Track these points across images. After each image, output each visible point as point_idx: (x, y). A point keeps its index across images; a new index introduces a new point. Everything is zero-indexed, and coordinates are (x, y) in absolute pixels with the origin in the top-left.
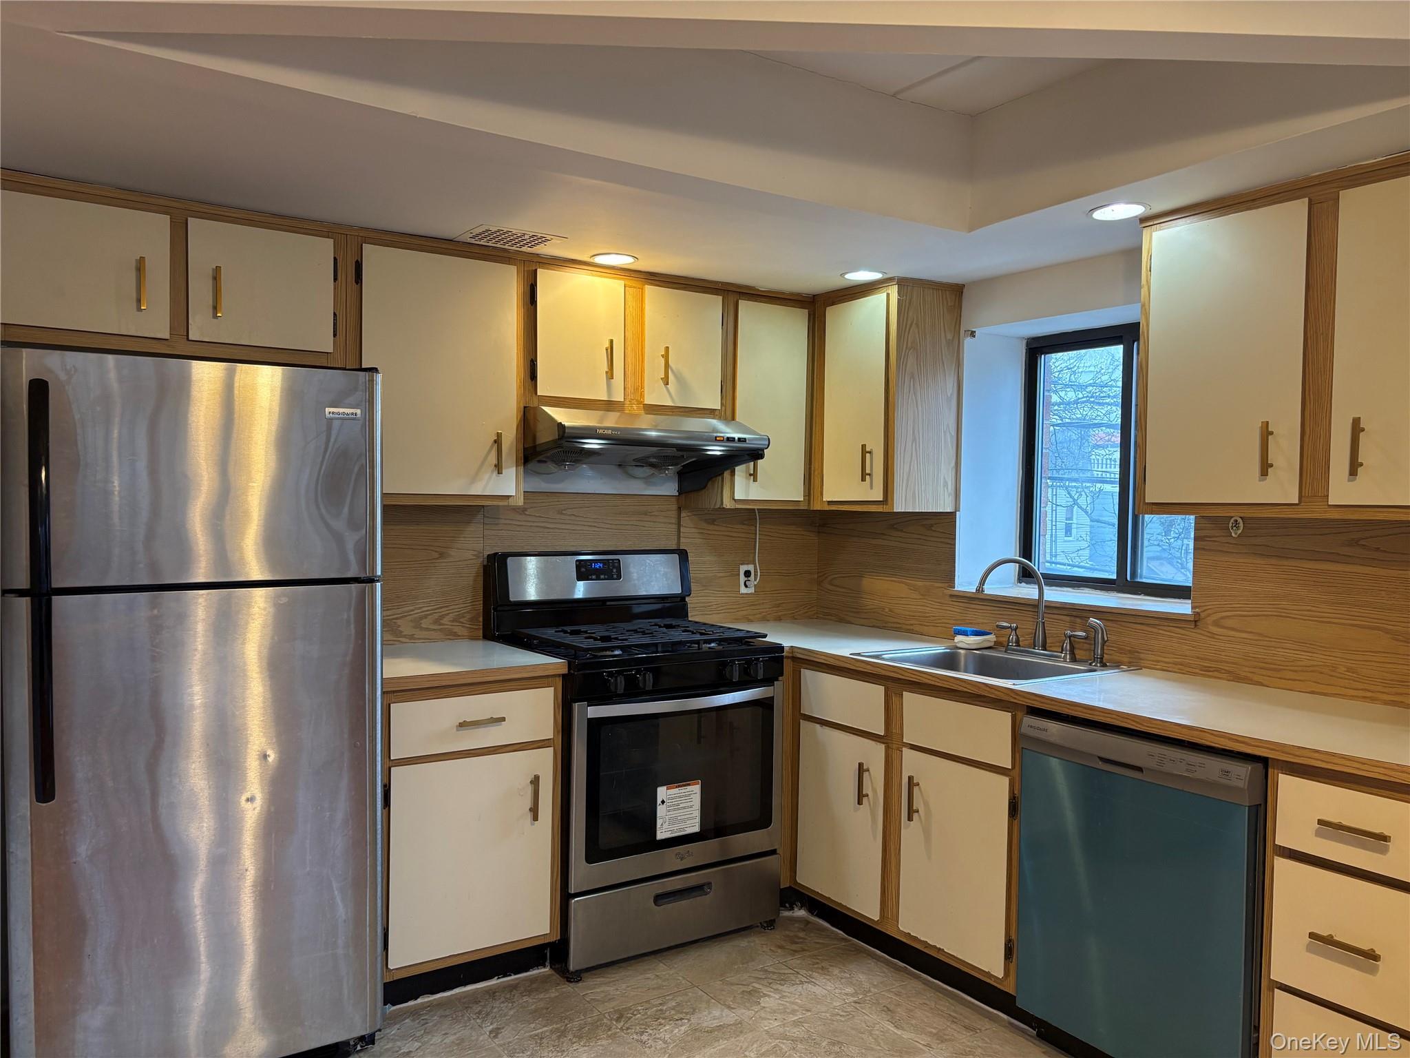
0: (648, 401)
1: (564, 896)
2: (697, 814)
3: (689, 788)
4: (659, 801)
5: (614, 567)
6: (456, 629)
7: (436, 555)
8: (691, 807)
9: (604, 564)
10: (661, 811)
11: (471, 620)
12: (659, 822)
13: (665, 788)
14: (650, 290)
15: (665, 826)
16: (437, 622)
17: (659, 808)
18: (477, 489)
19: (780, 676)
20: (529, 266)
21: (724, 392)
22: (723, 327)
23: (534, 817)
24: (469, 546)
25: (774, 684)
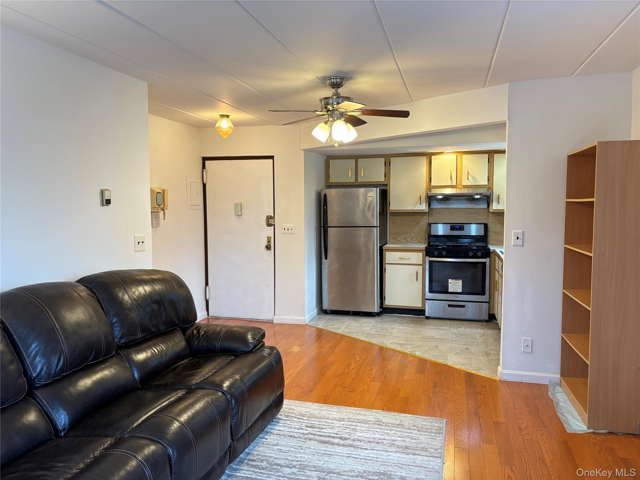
0: (463, 184)
2: (461, 288)
3: (458, 281)
4: (449, 283)
5: (462, 227)
6: (422, 241)
7: (416, 223)
8: (459, 286)
9: (459, 227)
10: (450, 285)
11: (425, 239)
12: (449, 288)
13: (451, 280)
14: (464, 156)
15: (451, 289)
16: (416, 239)
18: (416, 208)
19: (489, 257)
20: (430, 156)
21: (490, 179)
22: (488, 162)
23: (417, 280)
24: (424, 221)
25: (486, 259)
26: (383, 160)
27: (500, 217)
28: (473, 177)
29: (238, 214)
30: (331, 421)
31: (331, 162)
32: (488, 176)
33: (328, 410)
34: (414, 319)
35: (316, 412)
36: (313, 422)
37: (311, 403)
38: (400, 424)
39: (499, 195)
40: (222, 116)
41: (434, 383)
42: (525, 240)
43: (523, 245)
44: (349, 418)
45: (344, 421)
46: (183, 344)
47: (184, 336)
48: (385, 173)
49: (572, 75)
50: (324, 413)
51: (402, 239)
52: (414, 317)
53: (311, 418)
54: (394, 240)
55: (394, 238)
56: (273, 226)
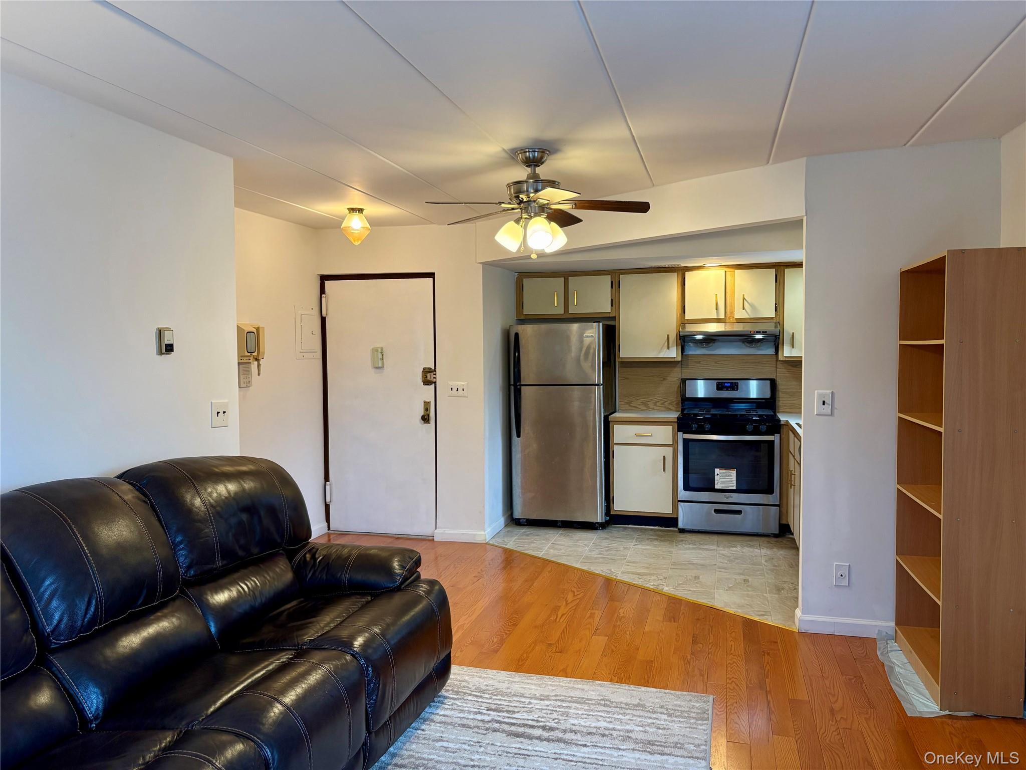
0: (735, 317)
1: (676, 501)
2: (735, 482)
3: (730, 471)
4: (716, 474)
5: (735, 385)
6: (672, 408)
7: (662, 379)
8: (732, 479)
9: (731, 384)
10: (717, 478)
11: (676, 404)
12: (716, 482)
13: (719, 469)
14: (738, 272)
15: (719, 484)
16: (662, 404)
17: (716, 477)
18: (661, 355)
19: (779, 432)
20: (682, 272)
21: (778, 309)
22: (776, 282)
23: (664, 471)
24: (675, 376)
25: (774, 435)
26: (607, 279)
27: (795, 368)
28: (752, 305)
29: (377, 366)
30: (527, 701)
31: (526, 282)
32: (776, 304)
33: (523, 682)
34: (660, 533)
35: (503, 687)
36: (499, 703)
37: (495, 671)
38: (638, 705)
39: (793, 333)
40: (352, 210)
41: (693, 637)
42: (836, 406)
43: (832, 414)
44: (556, 696)
45: (549, 700)
46: (289, 576)
47: (291, 564)
48: (612, 300)
49: (905, 145)
50: (516, 688)
51: (639, 405)
52: (661, 530)
53: (495, 695)
54: (627, 405)
55: (627, 403)
56: (433, 385)
